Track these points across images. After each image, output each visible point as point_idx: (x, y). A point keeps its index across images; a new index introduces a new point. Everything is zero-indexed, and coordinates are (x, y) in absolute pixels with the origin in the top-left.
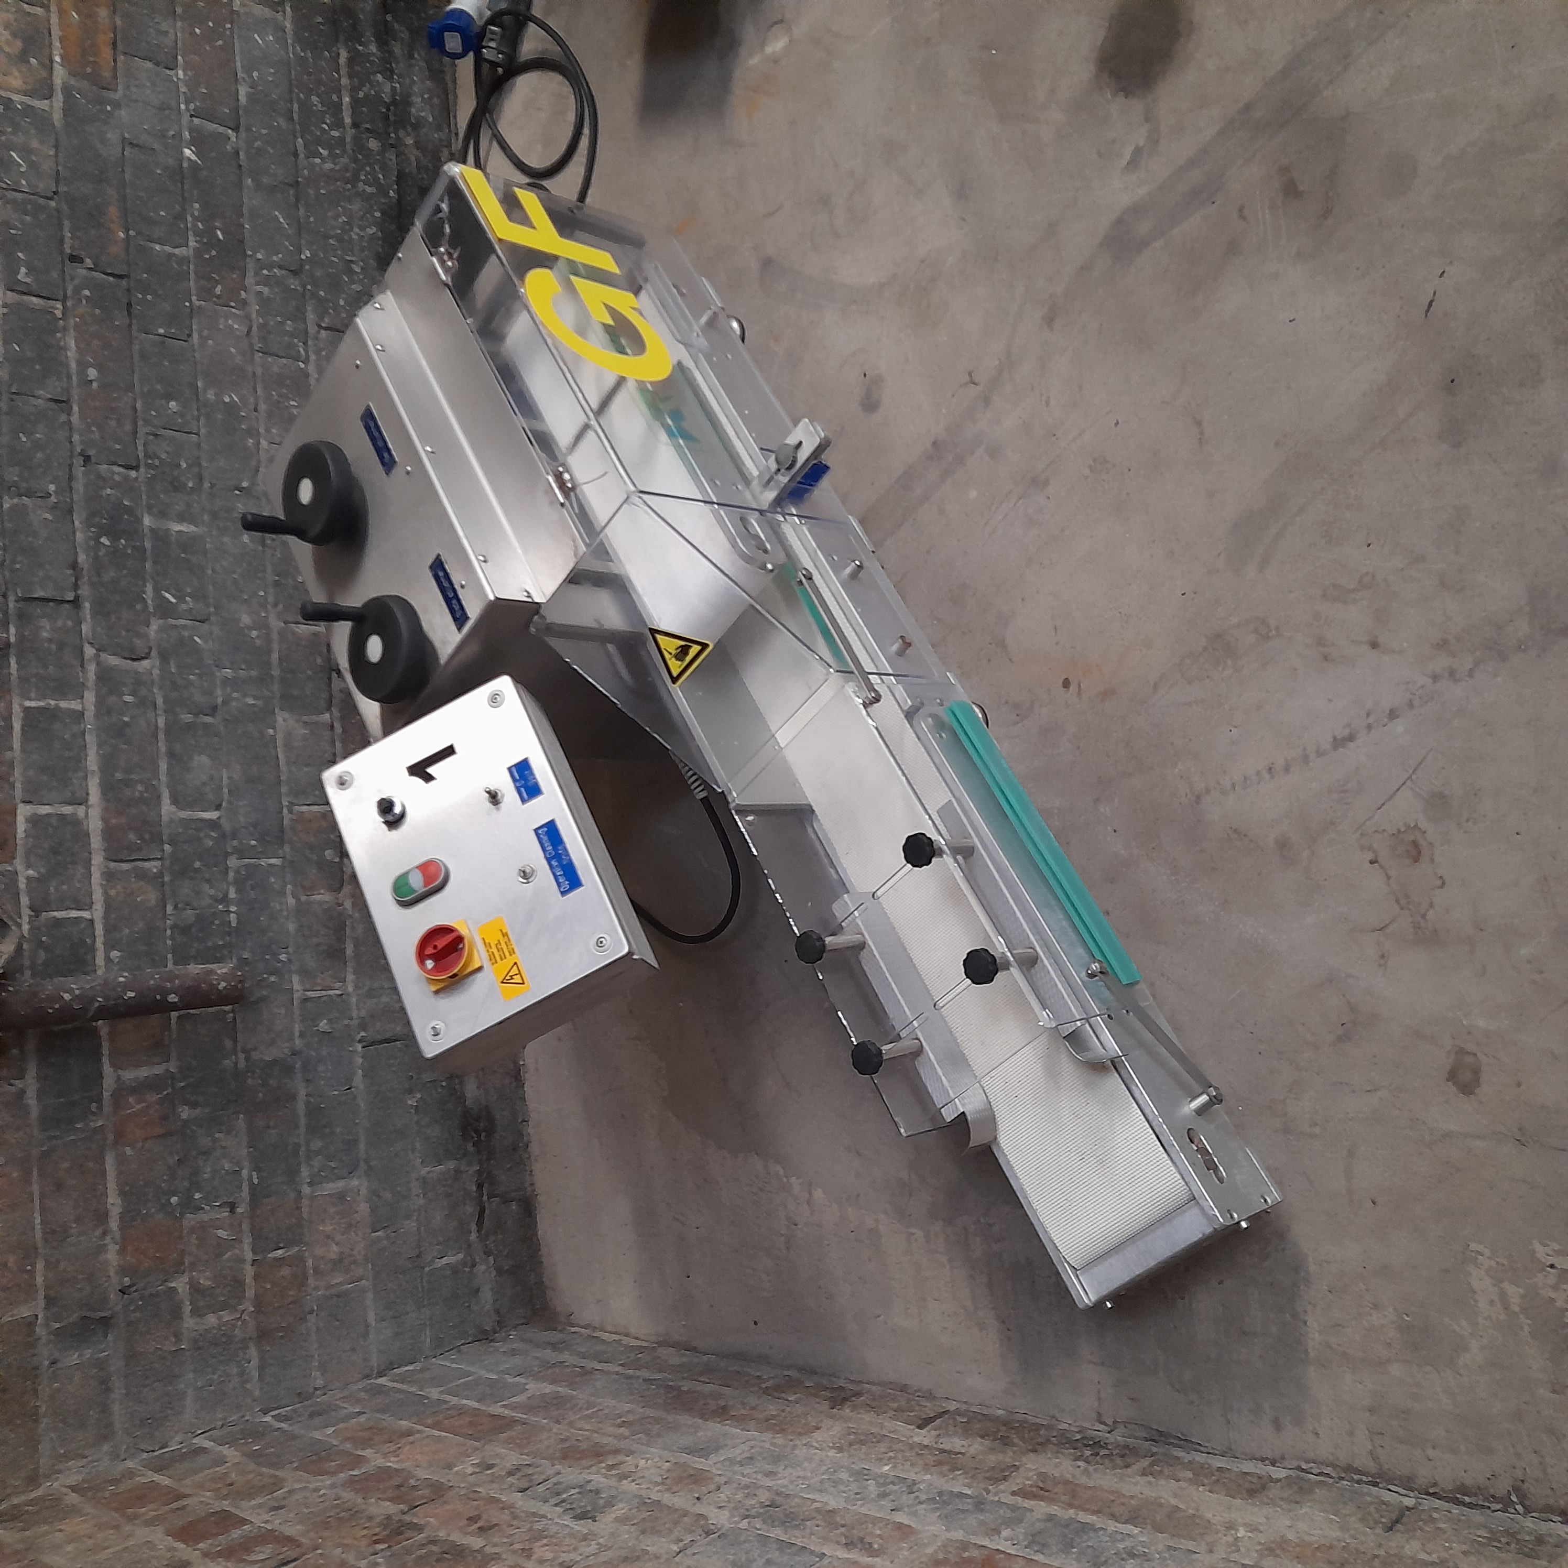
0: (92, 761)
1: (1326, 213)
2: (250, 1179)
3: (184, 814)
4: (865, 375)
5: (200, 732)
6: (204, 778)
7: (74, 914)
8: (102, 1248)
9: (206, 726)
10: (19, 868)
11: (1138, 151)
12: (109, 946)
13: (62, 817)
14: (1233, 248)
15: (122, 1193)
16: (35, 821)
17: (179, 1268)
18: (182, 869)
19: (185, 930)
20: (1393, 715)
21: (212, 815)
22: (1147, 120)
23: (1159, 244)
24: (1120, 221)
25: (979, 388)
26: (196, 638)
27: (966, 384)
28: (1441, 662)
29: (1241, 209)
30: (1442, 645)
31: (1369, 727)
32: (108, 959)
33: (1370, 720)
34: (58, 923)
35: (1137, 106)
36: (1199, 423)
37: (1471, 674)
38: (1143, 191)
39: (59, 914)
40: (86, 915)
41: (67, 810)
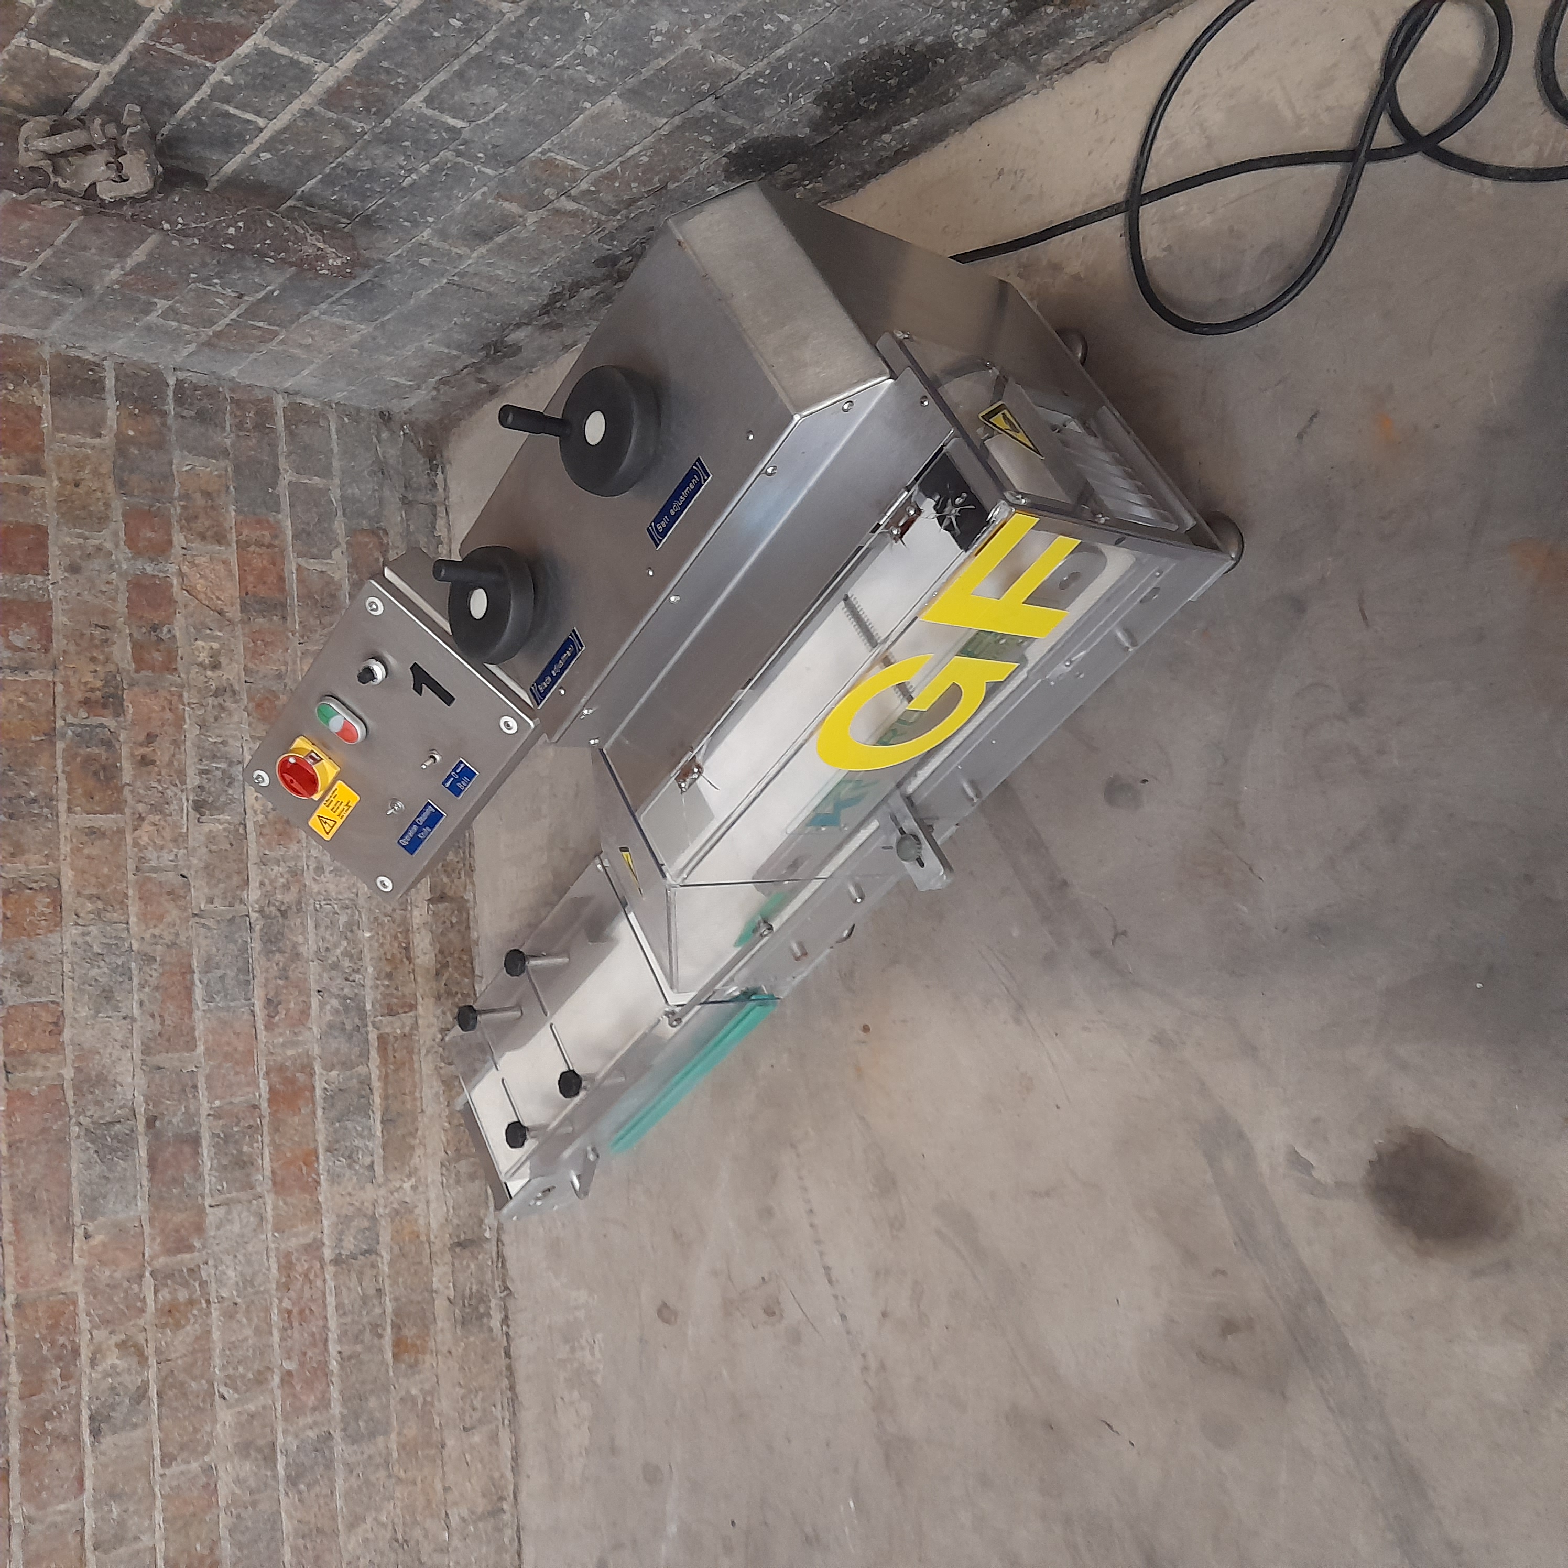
0: (368, 42)
1: (1202, 1356)
2: (273, 291)
3: (429, 112)
4: (1145, 781)
5: (509, 74)
6: (478, 101)
7: (249, 116)
8: (110, 267)
9: (520, 73)
10: (219, 69)
11: (1307, 1167)
12: (265, 147)
13: (294, 63)
14: (1190, 1257)
15: (150, 254)
16: (262, 54)
17: (166, 298)
18: (390, 139)
19: (352, 172)
20: (843, 1317)
21: (459, 124)
22: (1338, 1184)
23: (1209, 1178)
24: (1241, 1135)
25: (1109, 945)
26: (587, 14)
27: (1115, 927)
28: (873, 1364)
29: (1224, 1273)
30: (882, 1367)
31: (836, 1297)
32: (256, 154)
33: (840, 1299)
34: (227, 115)
35: (1356, 1174)
36: (1047, 1194)
37: (866, 1382)
38: (1264, 1167)
39: (232, 110)
40: (261, 122)
41: (305, 59)
